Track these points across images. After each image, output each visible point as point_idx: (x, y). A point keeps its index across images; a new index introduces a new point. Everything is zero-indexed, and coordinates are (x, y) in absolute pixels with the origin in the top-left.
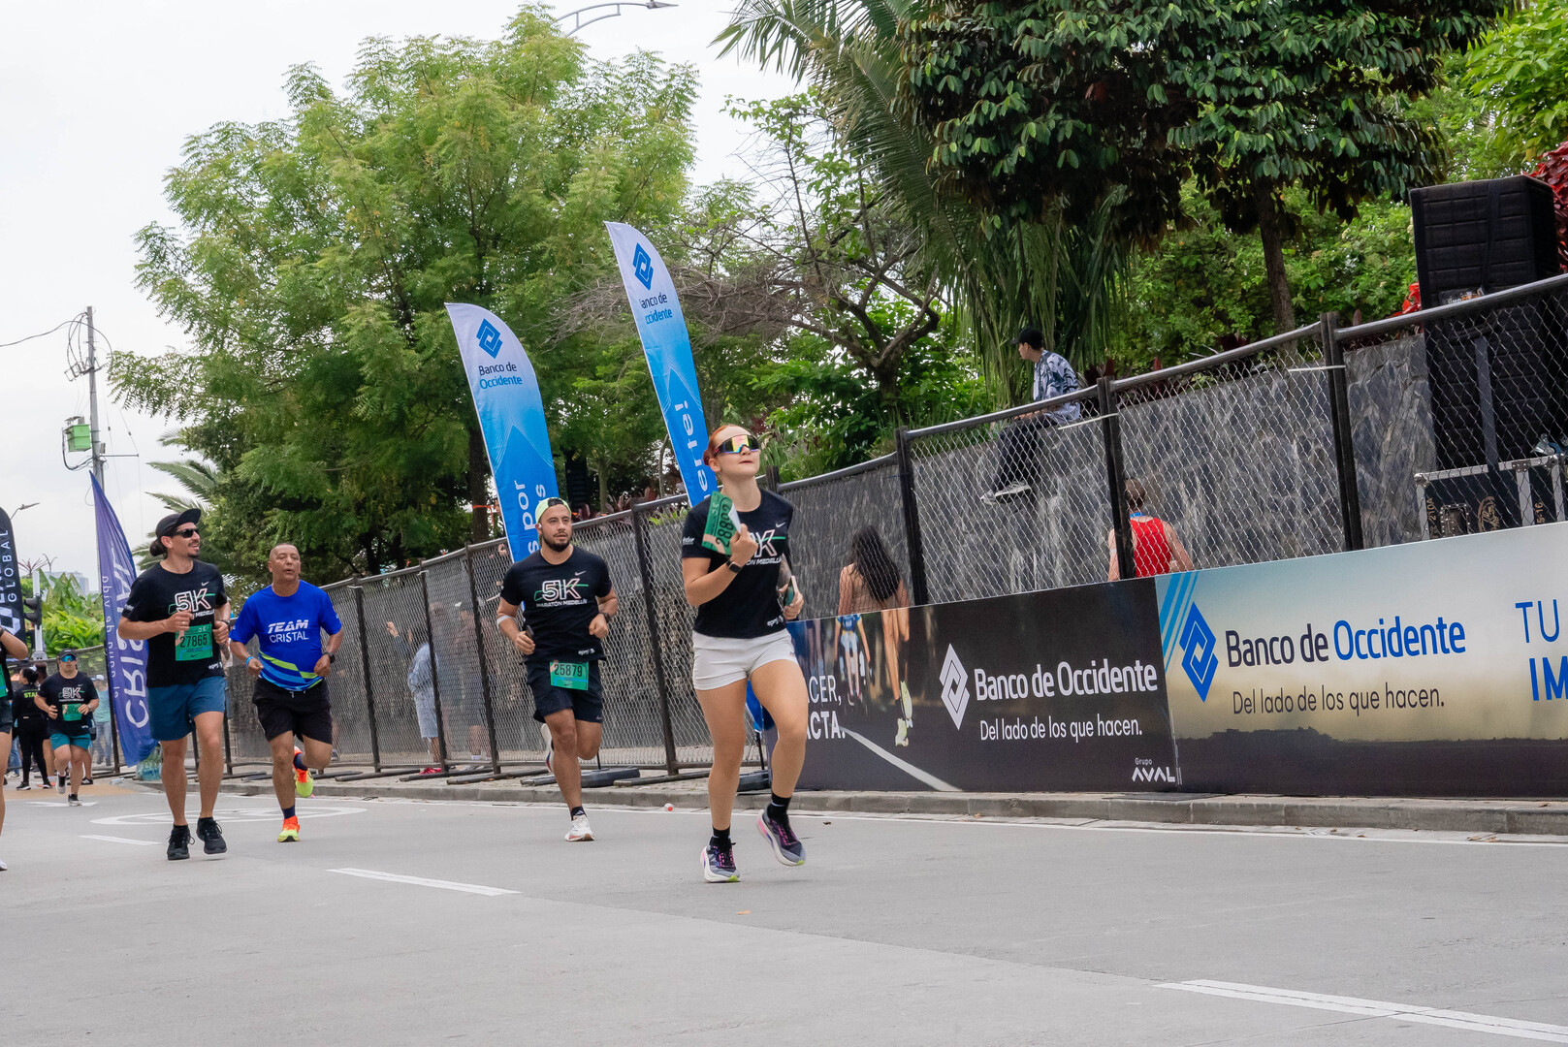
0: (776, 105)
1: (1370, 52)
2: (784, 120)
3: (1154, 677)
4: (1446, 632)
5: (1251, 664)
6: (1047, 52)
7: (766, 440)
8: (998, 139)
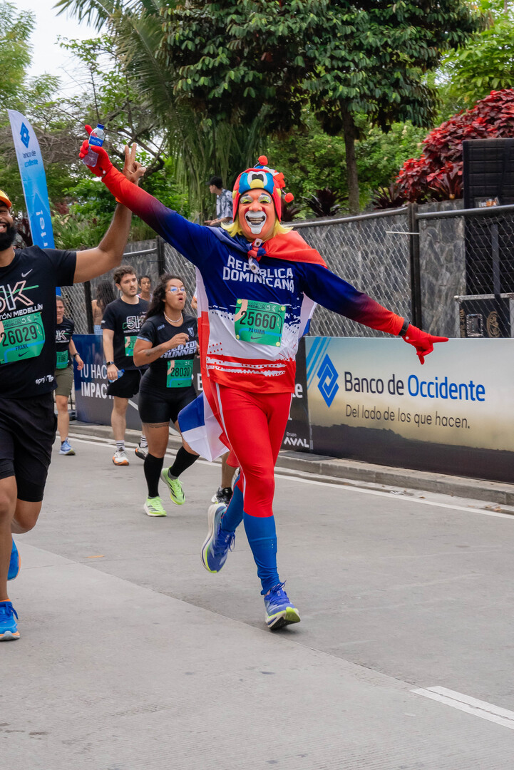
0: (85, 43)
1: (411, 48)
2: (88, 51)
3: (301, 390)
4: (474, 389)
5: (358, 391)
6: (245, 34)
7: (67, 218)
8: (212, 79)
